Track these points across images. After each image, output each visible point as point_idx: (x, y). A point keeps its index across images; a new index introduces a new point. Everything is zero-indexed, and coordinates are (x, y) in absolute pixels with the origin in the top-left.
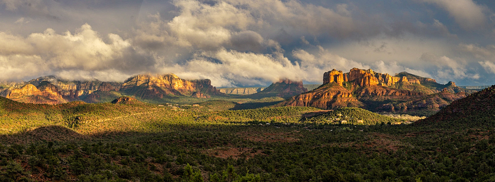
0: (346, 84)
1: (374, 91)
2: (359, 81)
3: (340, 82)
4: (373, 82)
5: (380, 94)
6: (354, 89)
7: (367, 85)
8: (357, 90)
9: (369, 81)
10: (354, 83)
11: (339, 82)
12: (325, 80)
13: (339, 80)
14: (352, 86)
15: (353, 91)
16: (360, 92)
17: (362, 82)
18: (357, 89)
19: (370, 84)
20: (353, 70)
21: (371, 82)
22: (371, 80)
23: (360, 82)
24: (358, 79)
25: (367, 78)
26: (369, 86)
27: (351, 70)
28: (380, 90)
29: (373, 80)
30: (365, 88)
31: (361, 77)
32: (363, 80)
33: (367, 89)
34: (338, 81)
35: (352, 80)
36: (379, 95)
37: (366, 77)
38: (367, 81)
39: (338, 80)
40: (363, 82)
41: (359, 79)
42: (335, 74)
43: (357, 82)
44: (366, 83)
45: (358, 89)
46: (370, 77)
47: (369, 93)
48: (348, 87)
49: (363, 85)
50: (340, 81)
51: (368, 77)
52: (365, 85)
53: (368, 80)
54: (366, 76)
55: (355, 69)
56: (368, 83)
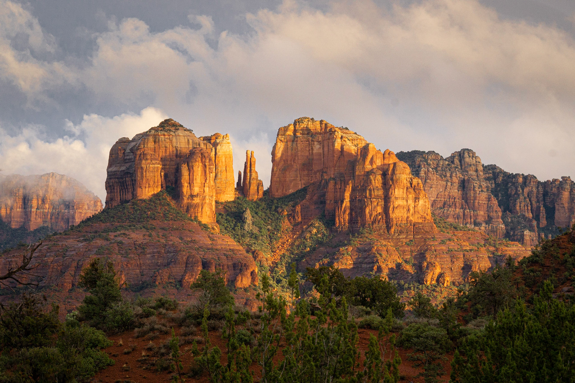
0: (248, 215)
1: (415, 258)
2: (330, 196)
3: (197, 200)
4: (411, 202)
5: (441, 275)
6: (292, 244)
7: (374, 222)
8: (313, 249)
9: (387, 199)
10: (298, 208)
11: (192, 196)
12: (117, 189)
13: (191, 183)
14: (286, 224)
15: (284, 256)
16: (326, 261)
17: (347, 203)
18: (309, 243)
19: (392, 215)
20: (295, 131)
21: (397, 203)
22: (398, 192)
23: (336, 202)
24: (322, 186)
25: (377, 181)
26: (388, 228)
27: (286, 129)
28: (452, 257)
29: (411, 196)
30: (357, 242)
31: (341, 175)
32: (353, 190)
33: (370, 250)
34: (185, 189)
35: (291, 191)
36: (438, 281)
37: (368, 174)
38: (377, 197)
39: (186, 185)
40: (351, 201)
41: (327, 183)
42: (171, 149)
43: (316, 203)
44: (367, 211)
45: (320, 243)
46: (394, 170)
47: (380, 269)
48: (256, 231)
49: (352, 221)
50: (196, 190)
51: (384, 175)
52: (363, 225)
53: (381, 193)
54: (368, 167)
55: (311, 126)
56: (379, 210)
